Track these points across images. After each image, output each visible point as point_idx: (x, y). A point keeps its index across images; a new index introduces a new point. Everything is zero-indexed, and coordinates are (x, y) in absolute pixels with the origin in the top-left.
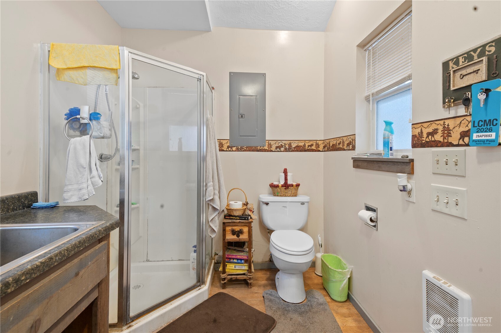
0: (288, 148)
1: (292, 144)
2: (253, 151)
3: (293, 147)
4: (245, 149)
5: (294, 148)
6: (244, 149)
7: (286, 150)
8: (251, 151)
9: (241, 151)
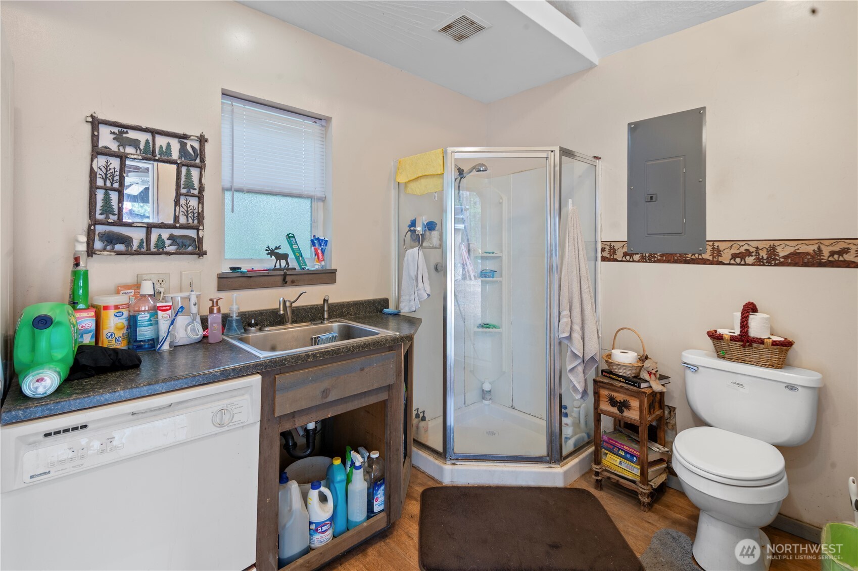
0: (765, 257)
1: (779, 249)
2: (676, 262)
3: (781, 254)
4: (659, 258)
5: (785, 257)
6: (655, 259)
7: (759, 262)
8: (671, 263)
9: (651, 262)
